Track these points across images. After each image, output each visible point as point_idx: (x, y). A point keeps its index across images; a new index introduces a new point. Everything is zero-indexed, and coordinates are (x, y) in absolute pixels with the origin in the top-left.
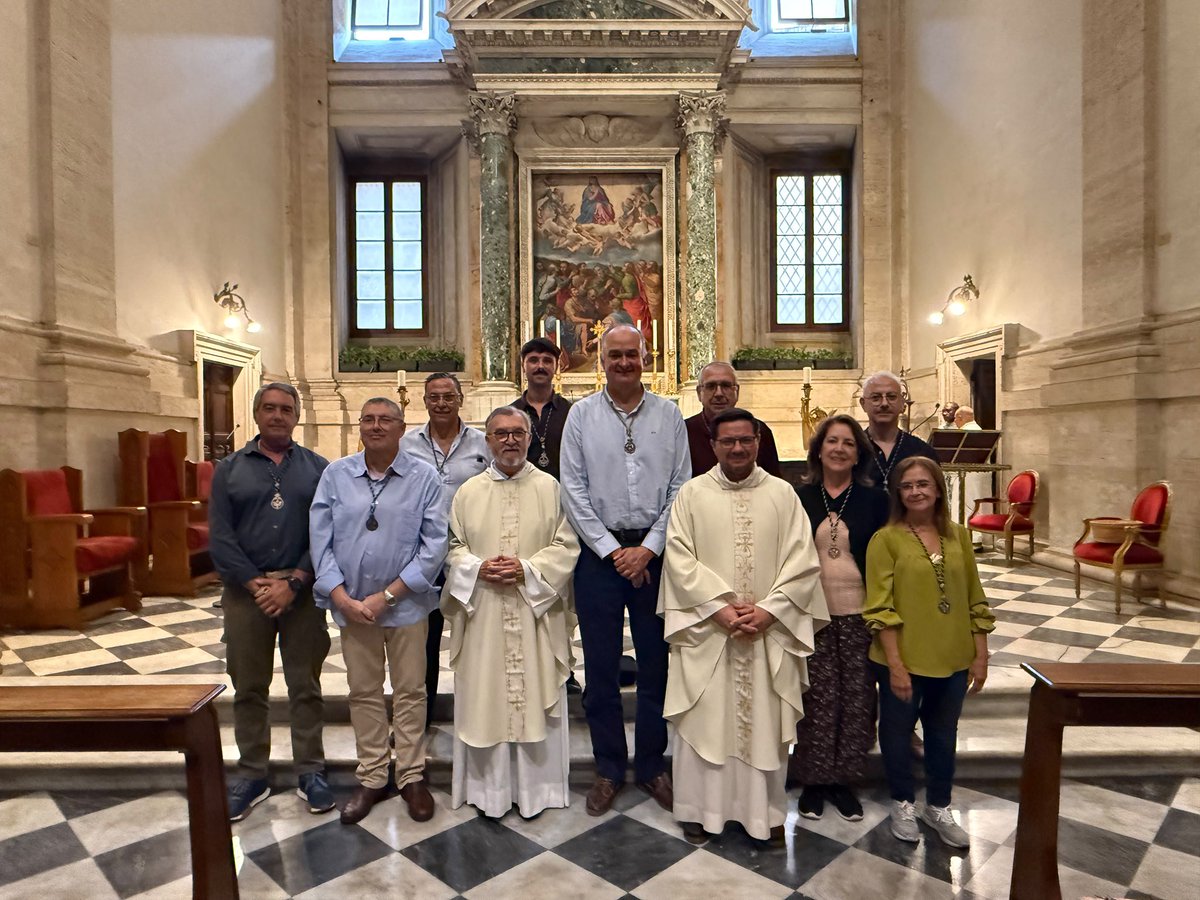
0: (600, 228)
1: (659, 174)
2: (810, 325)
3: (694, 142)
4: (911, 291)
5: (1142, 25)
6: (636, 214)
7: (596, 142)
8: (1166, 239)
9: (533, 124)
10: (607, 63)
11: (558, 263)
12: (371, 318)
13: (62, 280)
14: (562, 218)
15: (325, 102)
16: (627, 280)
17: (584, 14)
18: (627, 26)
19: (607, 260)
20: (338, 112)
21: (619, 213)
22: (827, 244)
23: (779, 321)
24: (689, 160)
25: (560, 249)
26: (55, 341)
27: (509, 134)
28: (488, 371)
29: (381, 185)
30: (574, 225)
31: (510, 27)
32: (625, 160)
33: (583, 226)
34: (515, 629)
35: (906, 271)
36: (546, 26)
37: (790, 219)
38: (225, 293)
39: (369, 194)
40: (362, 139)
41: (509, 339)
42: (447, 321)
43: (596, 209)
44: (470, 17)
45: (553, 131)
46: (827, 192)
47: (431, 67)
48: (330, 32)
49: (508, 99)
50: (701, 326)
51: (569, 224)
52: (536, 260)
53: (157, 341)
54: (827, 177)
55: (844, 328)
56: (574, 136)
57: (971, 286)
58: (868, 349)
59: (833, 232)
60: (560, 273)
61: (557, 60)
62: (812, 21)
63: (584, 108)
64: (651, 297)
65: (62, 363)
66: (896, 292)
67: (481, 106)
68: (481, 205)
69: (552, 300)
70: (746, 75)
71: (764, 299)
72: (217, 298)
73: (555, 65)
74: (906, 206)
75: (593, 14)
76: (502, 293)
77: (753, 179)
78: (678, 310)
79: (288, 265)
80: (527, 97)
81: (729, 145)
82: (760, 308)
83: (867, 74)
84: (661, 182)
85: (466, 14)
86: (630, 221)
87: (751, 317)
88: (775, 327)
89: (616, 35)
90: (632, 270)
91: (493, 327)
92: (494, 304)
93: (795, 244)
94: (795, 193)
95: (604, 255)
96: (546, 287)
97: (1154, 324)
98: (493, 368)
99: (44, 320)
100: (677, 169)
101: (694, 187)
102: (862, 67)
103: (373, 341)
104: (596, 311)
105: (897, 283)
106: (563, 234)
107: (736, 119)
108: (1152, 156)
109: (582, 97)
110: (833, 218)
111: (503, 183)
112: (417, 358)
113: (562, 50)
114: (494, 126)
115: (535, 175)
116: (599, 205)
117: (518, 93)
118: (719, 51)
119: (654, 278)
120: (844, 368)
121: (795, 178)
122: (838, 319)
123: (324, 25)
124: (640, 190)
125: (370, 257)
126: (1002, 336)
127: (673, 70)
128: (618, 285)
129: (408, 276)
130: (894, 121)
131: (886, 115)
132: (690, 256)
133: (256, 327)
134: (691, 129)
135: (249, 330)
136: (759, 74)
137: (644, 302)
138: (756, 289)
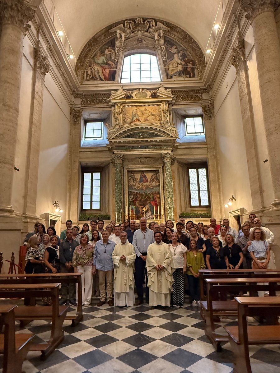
0: (144, 184)
1: (159, 170)
2: (200, 206)
3: (166, 164)
4: (223, 198)
5: (254, 148)
6: (153, 180)
7: (143, 164)
8: (264, 191)
9: (128, 160)
10: (145, 147)
11: (134, 192)
12: (86, 206)
13: (28, 204)
14: (135, 181)
15: (78, 156)
16: (151, 196)
17: (139, 136)
18: (149, 139)
19: (146, 191)
20: (81, 158)
21: (149, 180)
22: (203, 185)
23: (192, 205)
24: (165, 168)
25: (135, 189)
26: (26, 217)
27: (122, 163)
28: (117, 220)
29: (90, 174)
30: (138, 183)
31: (122, 140)
32: (150, 168)
33: (140, 183)
34: (125, 271)
35: (222, 193)
36: (131, 140)
37: (193, 179)
38: (55, 203)
39: (87, 176)
40: (86, 164)
41: (122, 212)
42: (106, 207)
43: (143, 179)
44: (113, 138)
45: (132, 161)
46: (202, 173)
47: (103, 147)
48: (80, 140)
49: (122, 156)
50: (170, 208)
51: (137, 183)
52: (128, 192)
53: (42, 216)
54: (202, 169)
55: (209, 207)
56: (138, 163)
57: (233, 198)
58: (214, 212)
59: (204, 182)
60: (134, 195)
61: (133, 146)
62: (195, 133)
63: (140, 156)
64: (157, 200)
65: (28, 222)
66: (220, 198)
67: (115, 157)
68: (115, 180)
69: (133, 201)
70: (179, 147)
71: (187, 200)
72: (53, 205)
73: (133, 148)
74: (220, 177)
75: (141, 136)
76: (120, 201)
77: (183, 170)
78: (164, 203)
79: (68, 194)
80: (126, 155)
81: (176, 163)
82: (186, 202)
83: (208, 146)
84: (159, 172)
85: (112, 137)
86: (152, 182)
87: (184, 204)
88: (191, 207)
89: (147, 141)
90: (153, 194)
91: (118, 209)
92: (118, 203)
93: (195, 186)
94: (194, 173)
95: (145, 190)
96: (131, 198)
97: (264, 210)
98: (118, 219)
99: (24, 213)
100: (163, 169)
101: (167, 174)
102: (207, 144)
103: (87, 212)
104: (144, 204)
105: (220, 196)
106: (135, 185)
107: (177, 157)
108: (259, 174)
109: (139, 154)
110: (204, 179)
111: (120, 174)
112: (99, 217)
113: (134, 144)
114: (118, 162)
115: (128, 171)
116: (144, 178)
117: (124, 154)
118: (171, 143)
119: (158, 195)
120: (208, 217)
121: (194, 169)
122: (207, 204)
123: (79, 139)
124: (154, 174)
125: (87, 191)
126: (240, 210)
127: (161, 148)
128: (149, 198)
129: (97, 196)
130: (215, 156)
131: (214, 155)
132: (166, 190)
133: (61, 211)
134: (165, 161)
135: (60, 212)
136: (182, 147)
137: (156, 202)
138: (185, 198)
